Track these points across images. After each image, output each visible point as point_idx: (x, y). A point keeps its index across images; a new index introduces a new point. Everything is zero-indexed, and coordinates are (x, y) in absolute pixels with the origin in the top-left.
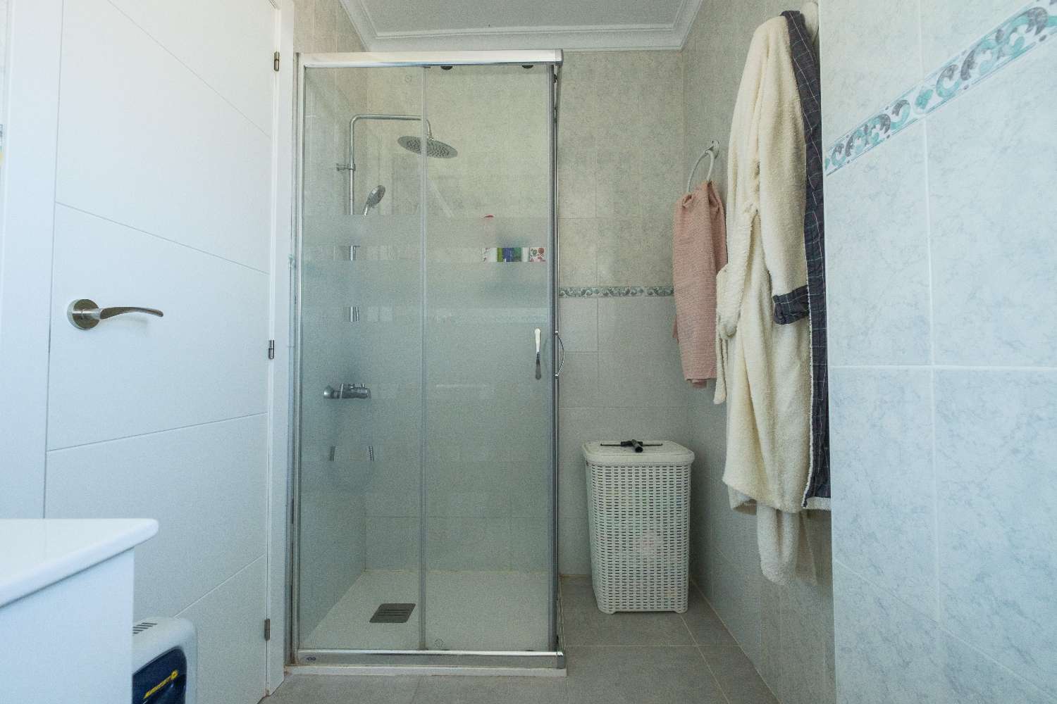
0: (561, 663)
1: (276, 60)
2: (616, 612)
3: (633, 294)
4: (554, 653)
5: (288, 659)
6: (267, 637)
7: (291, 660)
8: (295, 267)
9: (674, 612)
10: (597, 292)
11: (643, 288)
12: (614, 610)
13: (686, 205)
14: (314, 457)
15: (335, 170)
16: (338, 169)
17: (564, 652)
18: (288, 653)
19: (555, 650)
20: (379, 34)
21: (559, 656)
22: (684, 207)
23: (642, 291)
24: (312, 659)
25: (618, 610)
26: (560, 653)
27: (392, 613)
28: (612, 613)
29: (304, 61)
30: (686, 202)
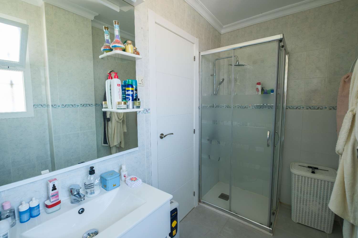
0: (271, 232)
1: (195, 58)
2: (298, 223)
3: (321, 109)
4: (269, 228)
5: (199, 201)
6: (194, 195)
7: (200, 201)
8: (200, 109)
9: (324, 232)
10: (303, 108)
11: (326, 106)
12: (297, 222)
13: (346, 80)
14: (204, 156)
15: (210, 76)
16: (211, 76)
17: (272, 229)
18: (199, 200)
19: (270, 227)
20: (224, 26)
21: (270, 229)
22: (345, 81)
23: (326, 108)
24: (204, 203)
25: (299, 222)
26: (271, 229)
27: (224, 197)
28: (296, 222)
29: (202, 54)
30: (346, 79)
